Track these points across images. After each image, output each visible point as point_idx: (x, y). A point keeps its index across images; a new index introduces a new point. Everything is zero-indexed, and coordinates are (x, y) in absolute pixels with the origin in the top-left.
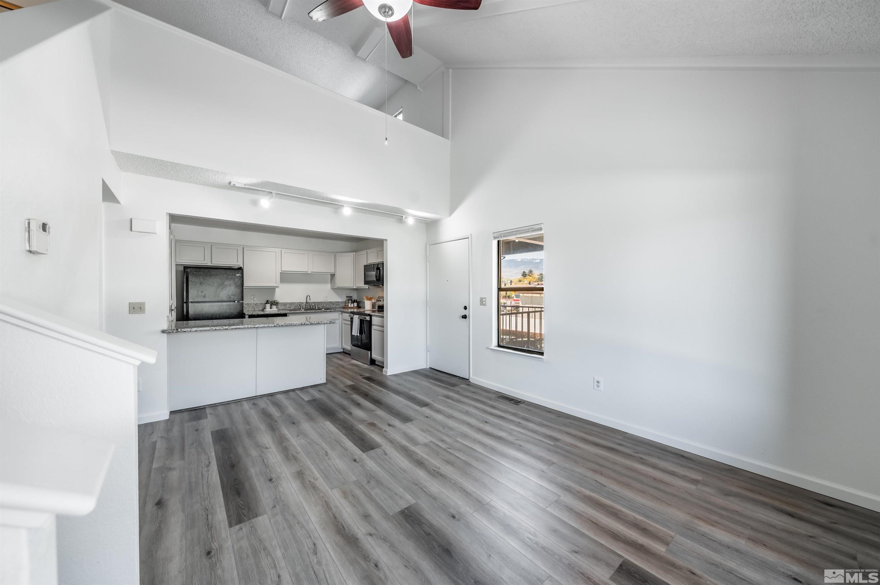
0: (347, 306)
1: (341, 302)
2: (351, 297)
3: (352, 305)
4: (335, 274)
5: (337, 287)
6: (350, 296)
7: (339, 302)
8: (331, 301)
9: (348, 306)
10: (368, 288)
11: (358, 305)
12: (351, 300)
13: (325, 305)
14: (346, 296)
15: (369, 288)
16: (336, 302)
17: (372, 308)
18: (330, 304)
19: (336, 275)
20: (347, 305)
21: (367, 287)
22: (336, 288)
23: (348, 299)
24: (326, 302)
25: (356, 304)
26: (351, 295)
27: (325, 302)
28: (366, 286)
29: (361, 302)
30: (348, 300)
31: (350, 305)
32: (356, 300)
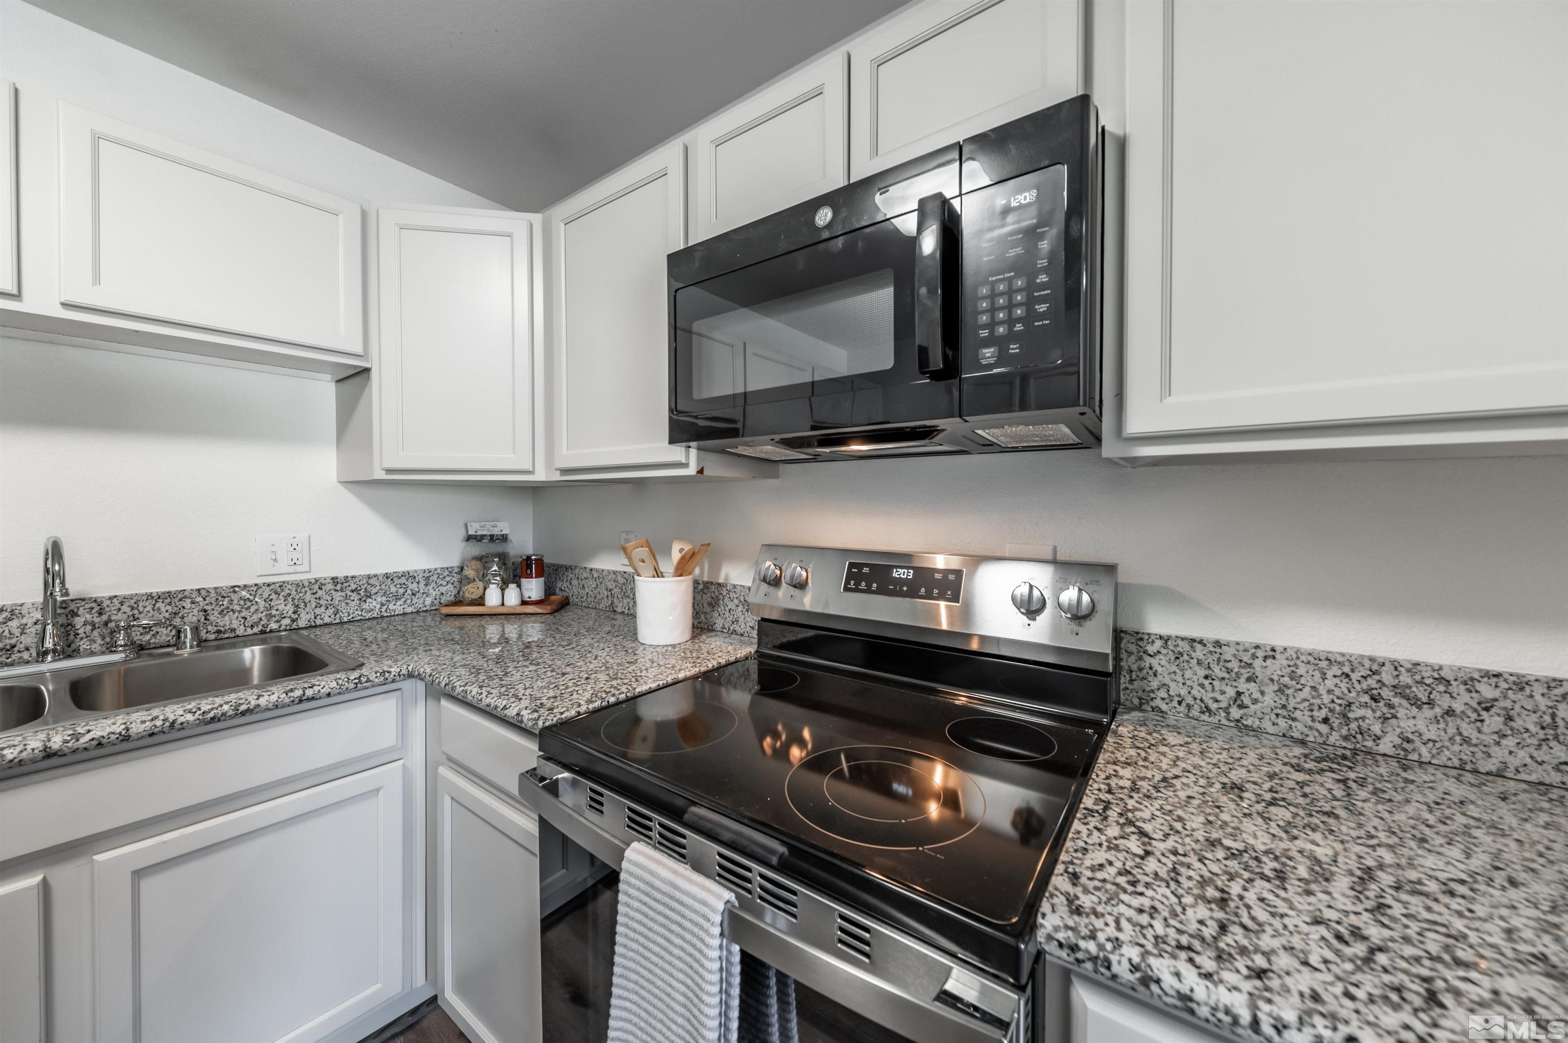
0: (473, 603)
1: (428, 576)
2: (504, 538)
3: (512, 597)
4: (367, 370)
5: (389, 471)
6: (496, 532)
7: (409, 576)
8: (341, 574)
9: (480, 601)
10: (692, 471)
11: (549, 590)
12: (503, 558)
13: (290, 608)
14: (462, 534)
15: (701, 471)
16: (387, 576)
17: (687, 635)
18: (338, 596)
19: (374, 374)
20: (471, 591)
21: (686, 465)
22: (381, 475)
23: (476, 549)
24: (299, 585)
25: (533, 588)
26: (502, 528)
27: (282, 585)
28: (677, 453)
29: (567, 568)
30: (479, 559)
31: (493, 597)
32: (540, 562)
